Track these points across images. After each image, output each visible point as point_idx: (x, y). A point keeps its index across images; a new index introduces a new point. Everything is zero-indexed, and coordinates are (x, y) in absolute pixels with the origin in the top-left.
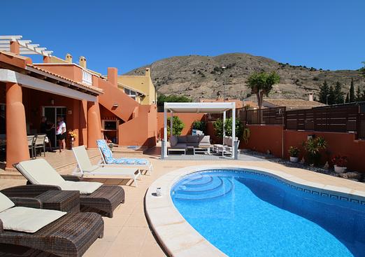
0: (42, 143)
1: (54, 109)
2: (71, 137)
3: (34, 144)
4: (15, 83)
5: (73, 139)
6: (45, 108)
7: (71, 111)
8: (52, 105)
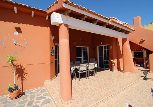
0: (93, 68)
1: (103, 46)
2: (112, 63)
3: (87, 69)
4: (62, 24)
5: (113, 64)
6: (99, 47)
7: (111, 47)
8: (102, 45)
